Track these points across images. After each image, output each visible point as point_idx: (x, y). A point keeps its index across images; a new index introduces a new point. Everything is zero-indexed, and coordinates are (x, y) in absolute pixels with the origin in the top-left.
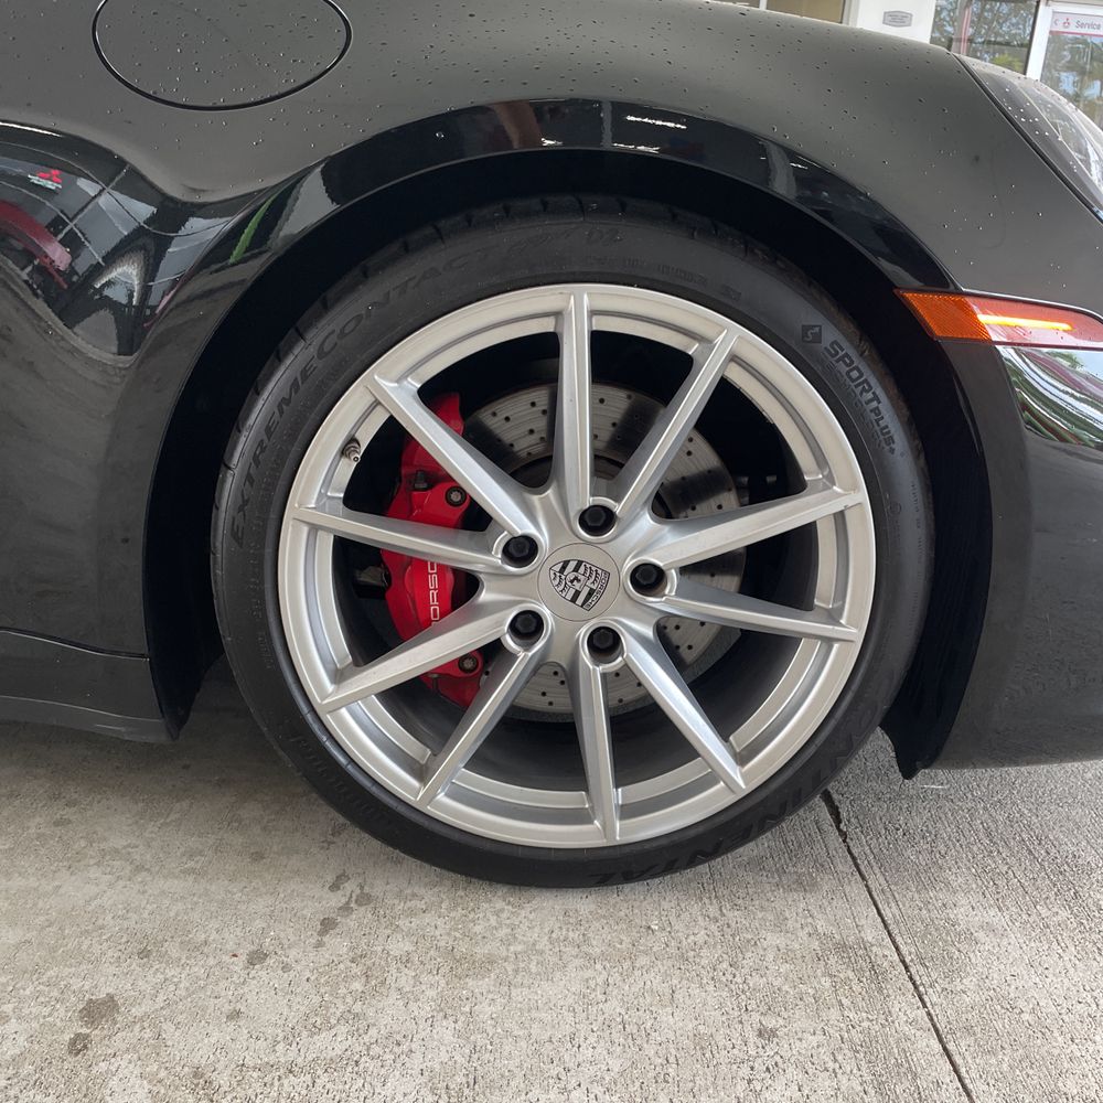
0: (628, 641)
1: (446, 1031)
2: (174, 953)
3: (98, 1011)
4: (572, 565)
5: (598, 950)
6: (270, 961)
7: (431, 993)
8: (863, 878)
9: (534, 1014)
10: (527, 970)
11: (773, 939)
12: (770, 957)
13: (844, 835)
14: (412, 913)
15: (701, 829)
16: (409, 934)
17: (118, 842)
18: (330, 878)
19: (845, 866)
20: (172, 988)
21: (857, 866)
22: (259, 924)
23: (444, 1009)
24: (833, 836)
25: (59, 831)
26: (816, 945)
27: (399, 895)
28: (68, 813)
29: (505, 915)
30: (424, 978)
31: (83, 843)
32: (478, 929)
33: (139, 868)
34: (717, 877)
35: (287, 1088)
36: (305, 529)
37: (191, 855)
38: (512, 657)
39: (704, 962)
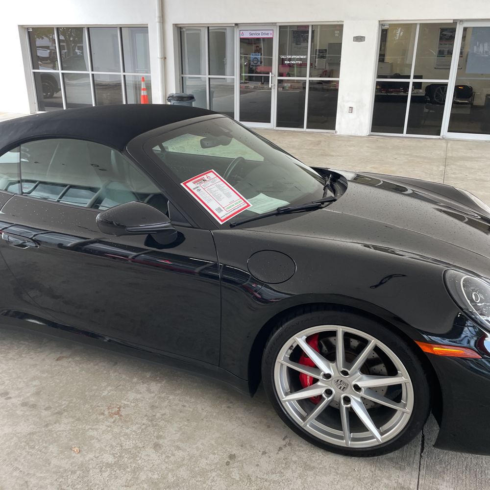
0: (352, 401)
1: (299, 482)
2: (248, 447)
3: (232, 457)
4: (340, 381)
5: (340, 472)
6: (266, 455)
7: (299, 472)
8: (420, 470)
9: (320, 483)
10: (321, 472)
11: (385, 481)
12: (382, 485)
13: (421, 456)
14: (299, 451)
15: (370, 449)
16: (298, 456)
17: (240, 415)
18: (283, 437)
19: (416, 466)
20: (246, 456)
21: (420, 467)
22: (266, 445)
23: (300, 476)
24: (418, 456)
25: (228, 409)
26: (396, 485)
27: (298, 445)
28: (230, 405)
29: (320, 457)
30: (298, 468)
31: (233, 414)
32: (313, 459)
33: (243, 424)
34: (378, 460)
35: (265, 484)
36: (280, 364)
37: (255, 422)
38: (324, 399)
39: (365, 482)
